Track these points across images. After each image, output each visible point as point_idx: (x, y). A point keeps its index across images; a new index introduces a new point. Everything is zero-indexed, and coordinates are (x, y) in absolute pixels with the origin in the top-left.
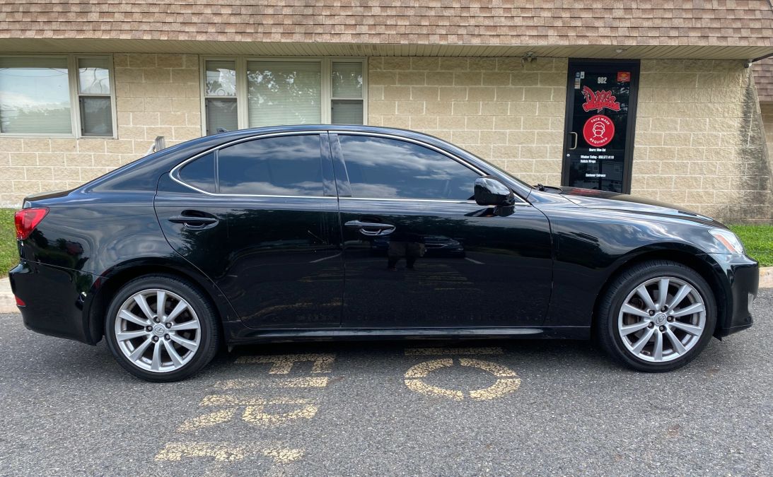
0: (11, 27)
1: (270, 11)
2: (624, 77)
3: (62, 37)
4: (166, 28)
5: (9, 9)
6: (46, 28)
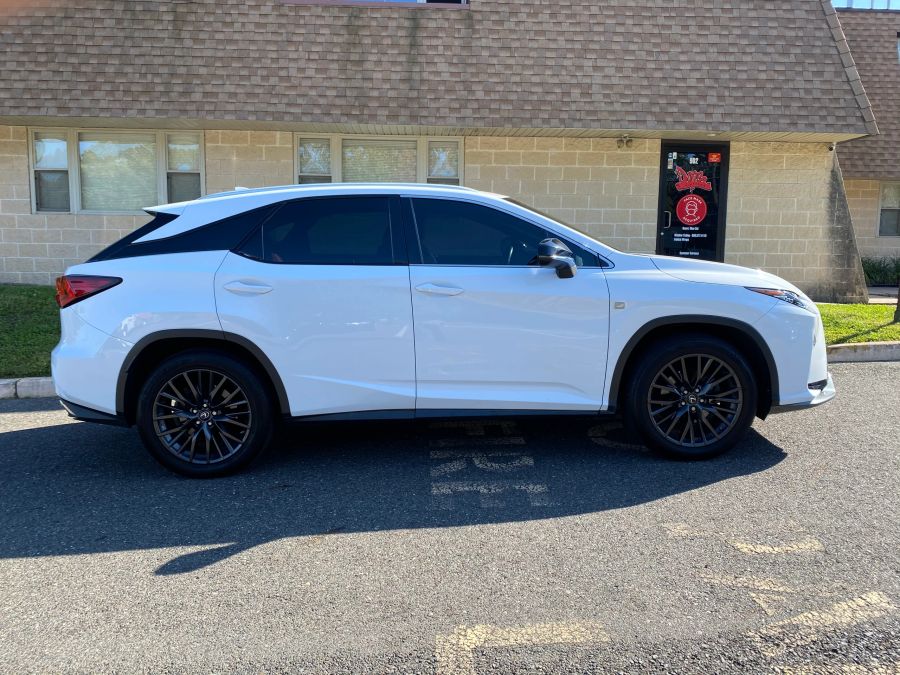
0: (111, 106)
1: (375, 93)
2: (714, 158)
3: (164, 116)
4: (270, 109)
5: (108, 87)
6: (148, 107)
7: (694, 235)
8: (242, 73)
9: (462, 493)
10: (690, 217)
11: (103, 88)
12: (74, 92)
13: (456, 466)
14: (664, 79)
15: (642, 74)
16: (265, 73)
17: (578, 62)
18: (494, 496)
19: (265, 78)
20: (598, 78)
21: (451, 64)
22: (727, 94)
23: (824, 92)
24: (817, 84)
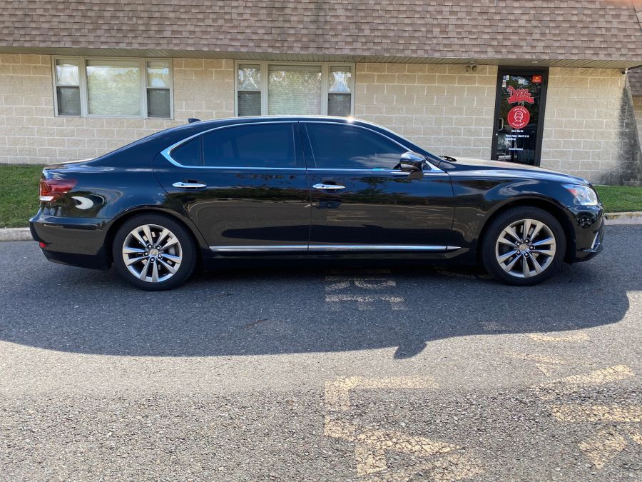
0: (108, 40)
1: (292, 31)
2: (537, 80)
3: (145, 48)
4: (218, 43)
5: (106, 27)
6: (133, 41)
7: (520, 136)
8: (199, 16)
9: (346, 302)
10: (517, 123)
11: (103, 27)
12: (83, 30)
13: (343, 285)
14: (501, 20)
15: (485, 17)
16: (215, 17)
17: (438, 8)
18: (368, 304)
19: (215, 20)
20: (453, 20)
21: (347, 10)
22: (547, 31)
23: (620, 30)
24: (615, 25)
